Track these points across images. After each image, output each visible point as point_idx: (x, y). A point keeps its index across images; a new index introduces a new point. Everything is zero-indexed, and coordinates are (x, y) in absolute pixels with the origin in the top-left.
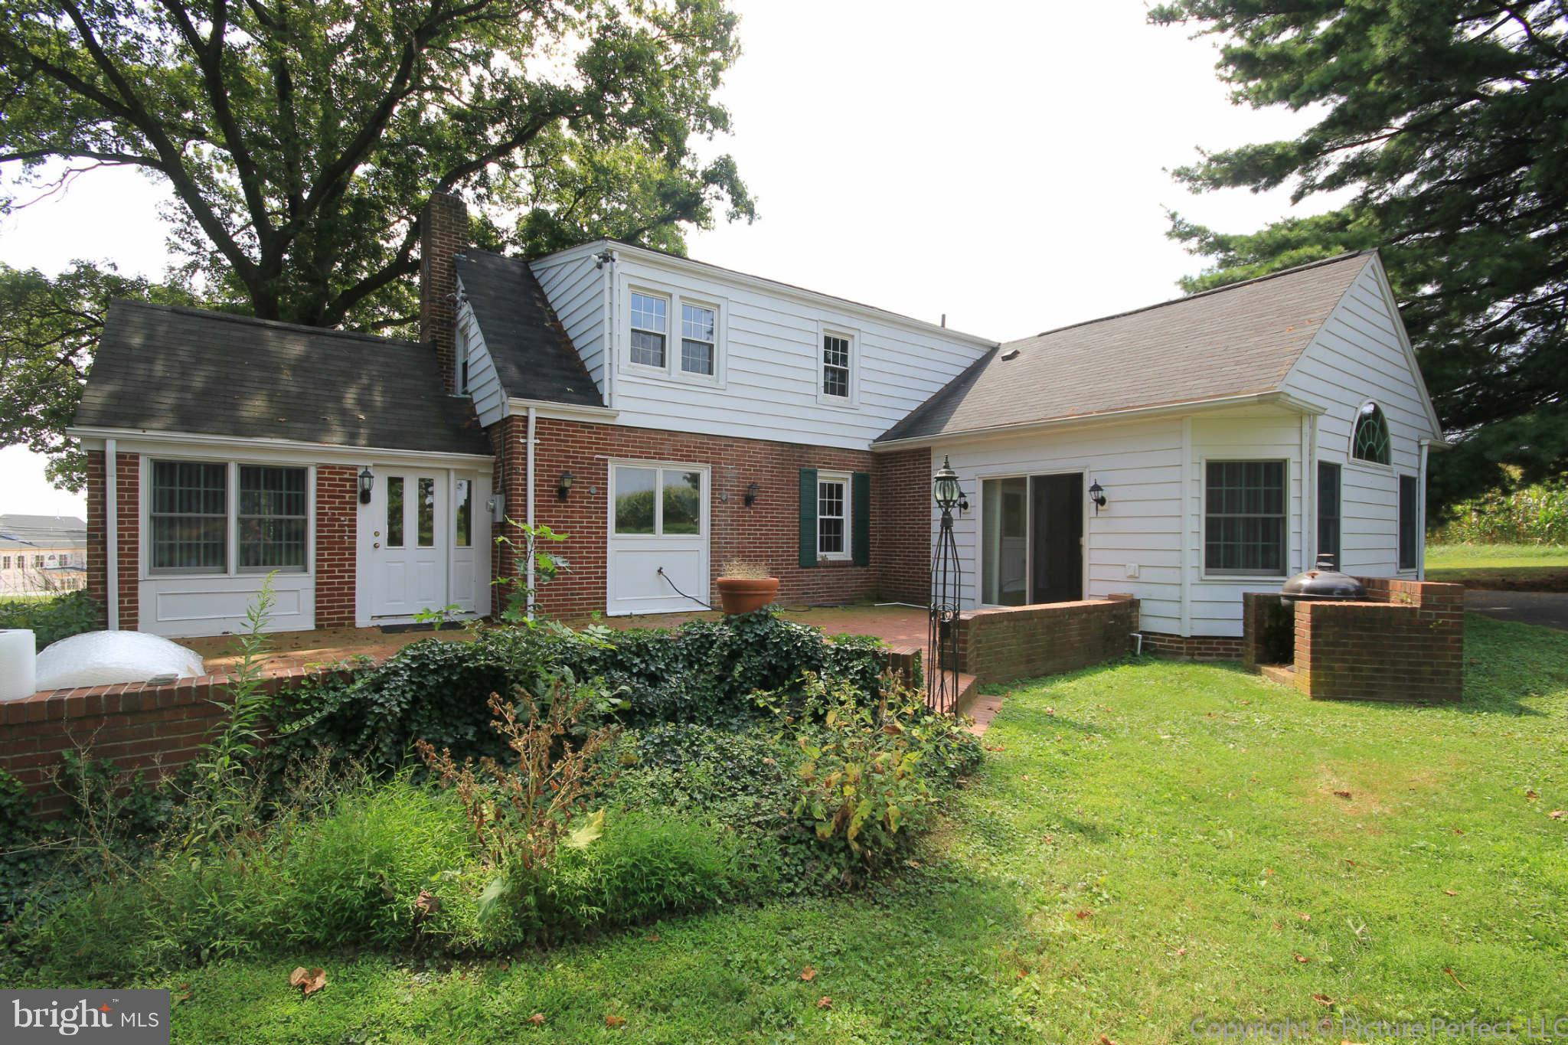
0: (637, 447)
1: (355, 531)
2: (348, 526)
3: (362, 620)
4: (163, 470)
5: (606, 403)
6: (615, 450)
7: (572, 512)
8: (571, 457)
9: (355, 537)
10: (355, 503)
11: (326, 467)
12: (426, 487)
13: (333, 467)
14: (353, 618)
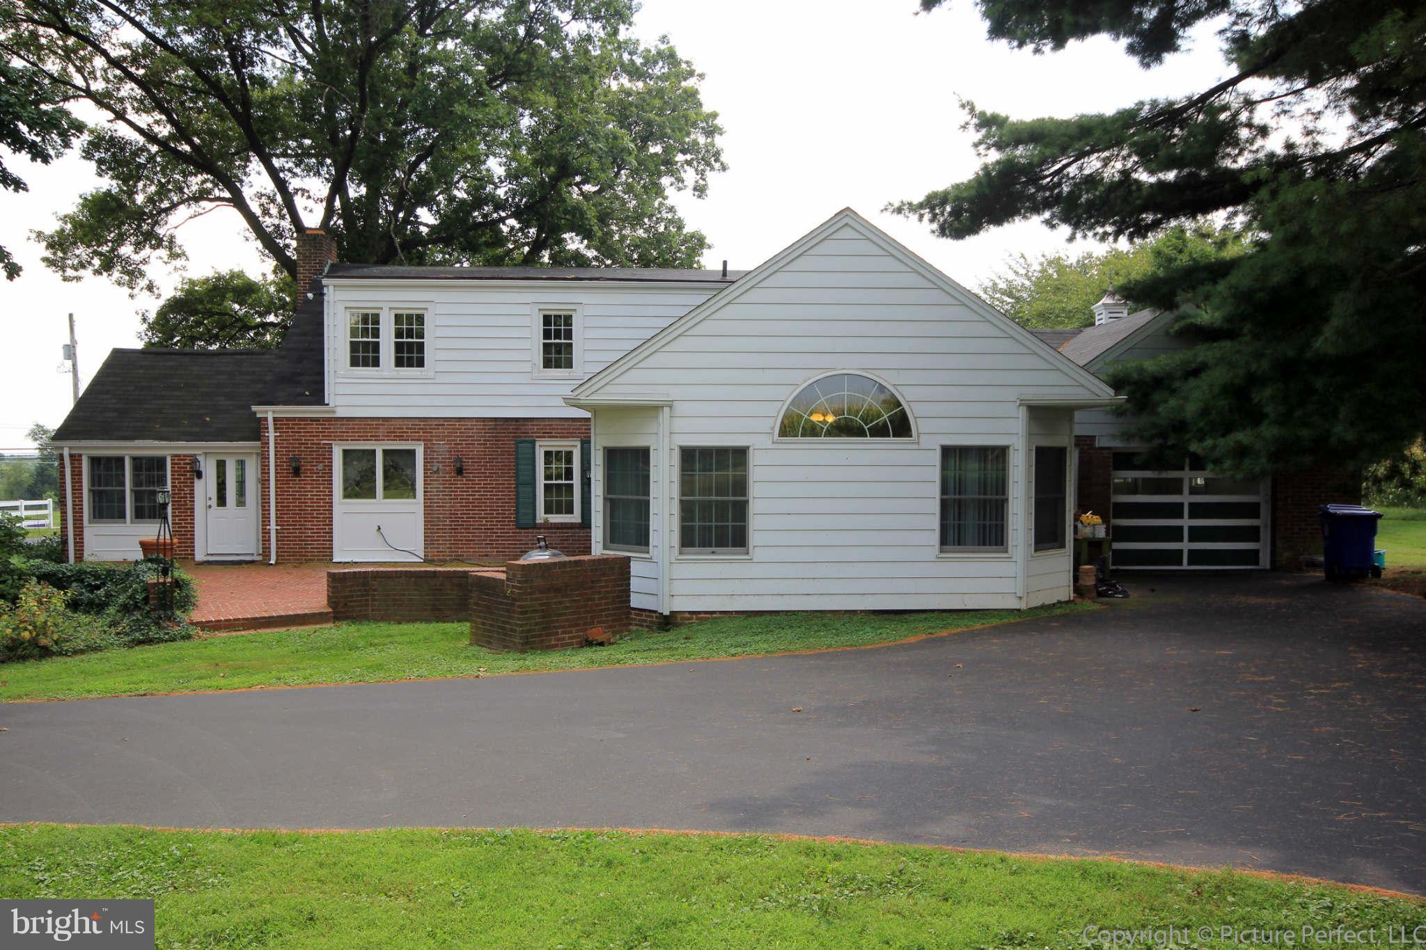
0: (356, 432)
1: (193, 497)
2: (190, 494)
3: (200, 556)
4: (95, 461)
5: (326, 402)
6: (338, 436)
7: (305, 484)
8: (304, 444)
9: (193, 501)
10: (193, 479)
11: (176, 456)
12: (241, 464)
13: (179, 456)
14: (193, 555)
